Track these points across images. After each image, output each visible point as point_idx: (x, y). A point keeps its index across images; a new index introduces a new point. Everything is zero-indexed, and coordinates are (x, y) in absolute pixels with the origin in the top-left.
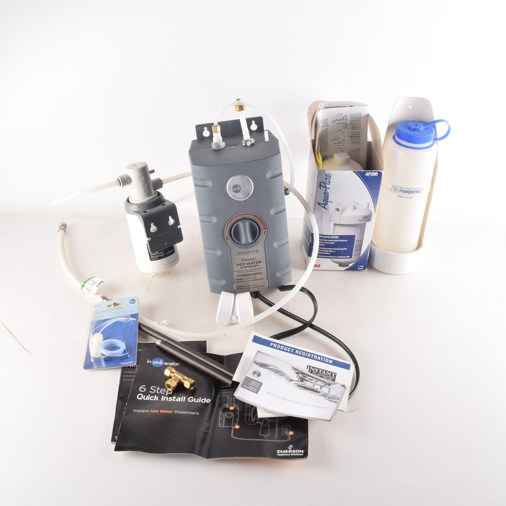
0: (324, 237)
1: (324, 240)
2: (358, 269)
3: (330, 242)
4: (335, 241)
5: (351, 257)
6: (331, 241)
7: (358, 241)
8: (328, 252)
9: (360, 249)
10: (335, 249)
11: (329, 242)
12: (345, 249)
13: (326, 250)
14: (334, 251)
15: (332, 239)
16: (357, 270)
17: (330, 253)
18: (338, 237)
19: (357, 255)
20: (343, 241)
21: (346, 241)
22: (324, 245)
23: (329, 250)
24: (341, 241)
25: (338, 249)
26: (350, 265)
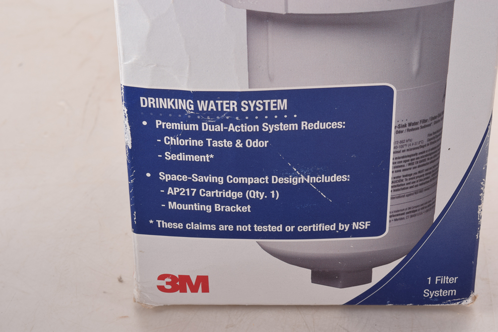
0: (202, 106)
1: (206, 127)
2: (427, 293)
3: (244, 136)
4: (267, 128)
5: (377, 228)
6: (245, 128)
7: (412, 126)
8: (242, 202)
9: (431, 177)
10: (277, 180)
11: (232, 136)
12: (335, 178)
13: (226, 187)
14: (275, 194)
15: (252, 117)
16: (419, 301)
17: (253, 202)
18: (283, 104)
19: (412, 212)
20: (318, 125)
21: (340, 125)
22: (206, 158)
23: (243, 188)
24: (305, 125)
25: (295, 181)
26: (379, 273)
